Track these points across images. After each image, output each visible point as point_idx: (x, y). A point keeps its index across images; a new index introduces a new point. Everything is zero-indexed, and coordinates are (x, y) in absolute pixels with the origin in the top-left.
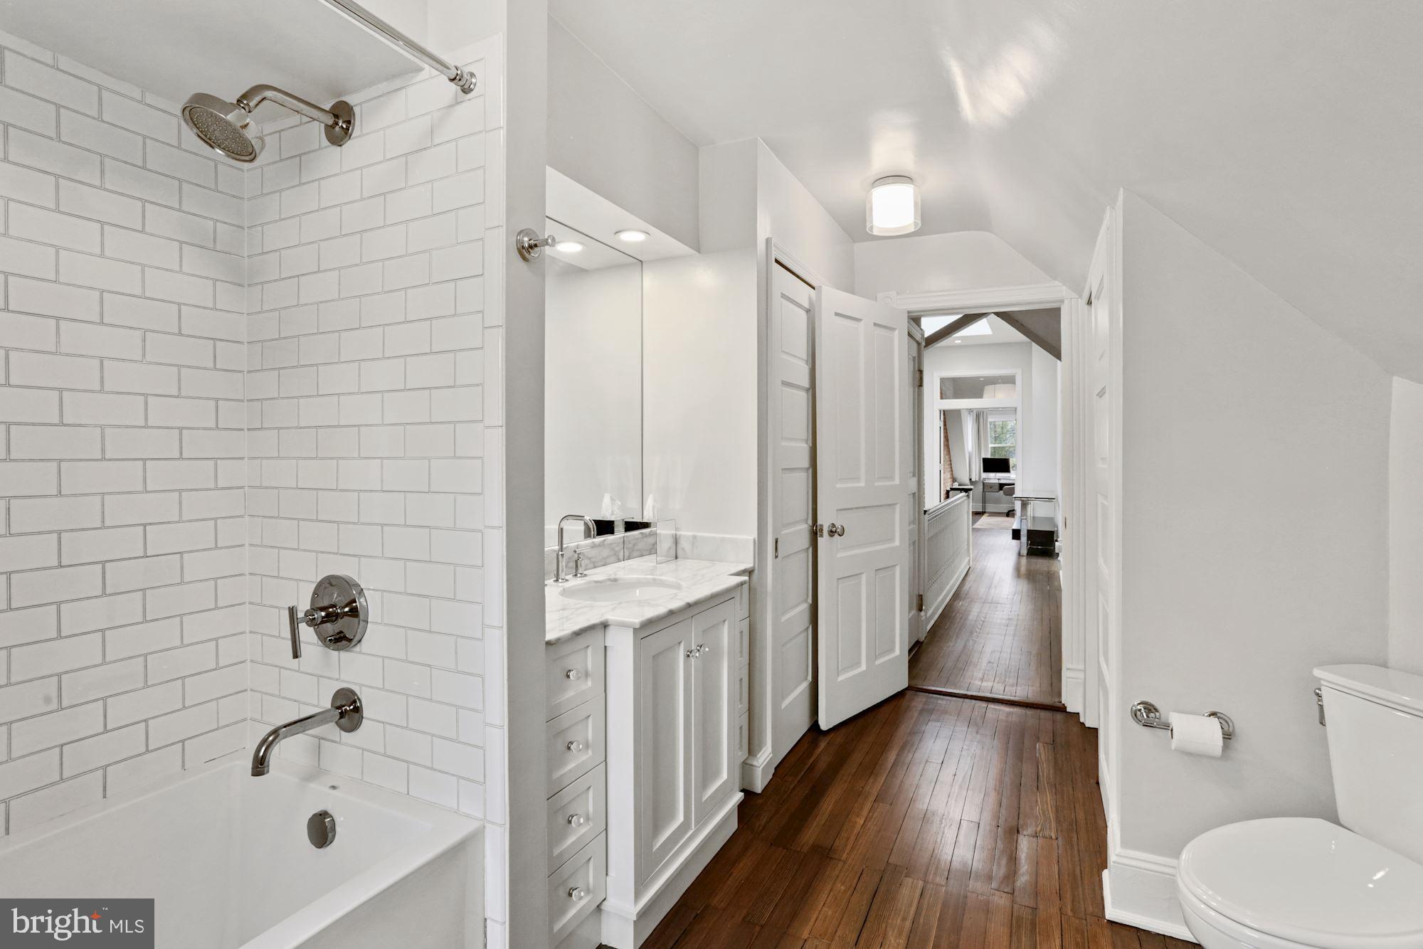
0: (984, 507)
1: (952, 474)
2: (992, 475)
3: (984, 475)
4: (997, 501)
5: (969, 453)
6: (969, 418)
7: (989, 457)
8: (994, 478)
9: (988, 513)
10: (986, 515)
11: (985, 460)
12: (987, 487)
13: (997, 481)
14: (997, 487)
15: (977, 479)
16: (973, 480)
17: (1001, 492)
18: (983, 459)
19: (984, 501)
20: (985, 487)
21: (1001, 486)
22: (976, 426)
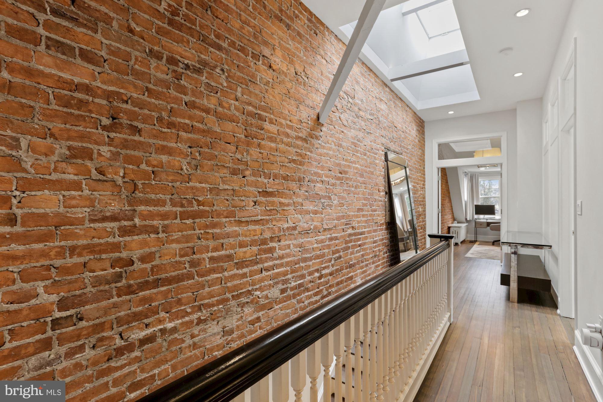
0: (476, 237)
1: (453, 216)
2: (482, 216)
3: (476, 216)
4: (485, 234)
5: (465, 202)
6: (465, 179)
7: (479, 204)
8: (483, 218)
9: (479, 241)
10: (477, 243)
11: (477, 207)
12: (478, 225)
13: (485, 221)
14: (485, 225)
15: (471, 219)
16: (468, 219)
17: (489, 228)
18: (475, 205)
19: (476, 233)
20: (477, 224)
21: (488, 224)
22: (470, 184)
